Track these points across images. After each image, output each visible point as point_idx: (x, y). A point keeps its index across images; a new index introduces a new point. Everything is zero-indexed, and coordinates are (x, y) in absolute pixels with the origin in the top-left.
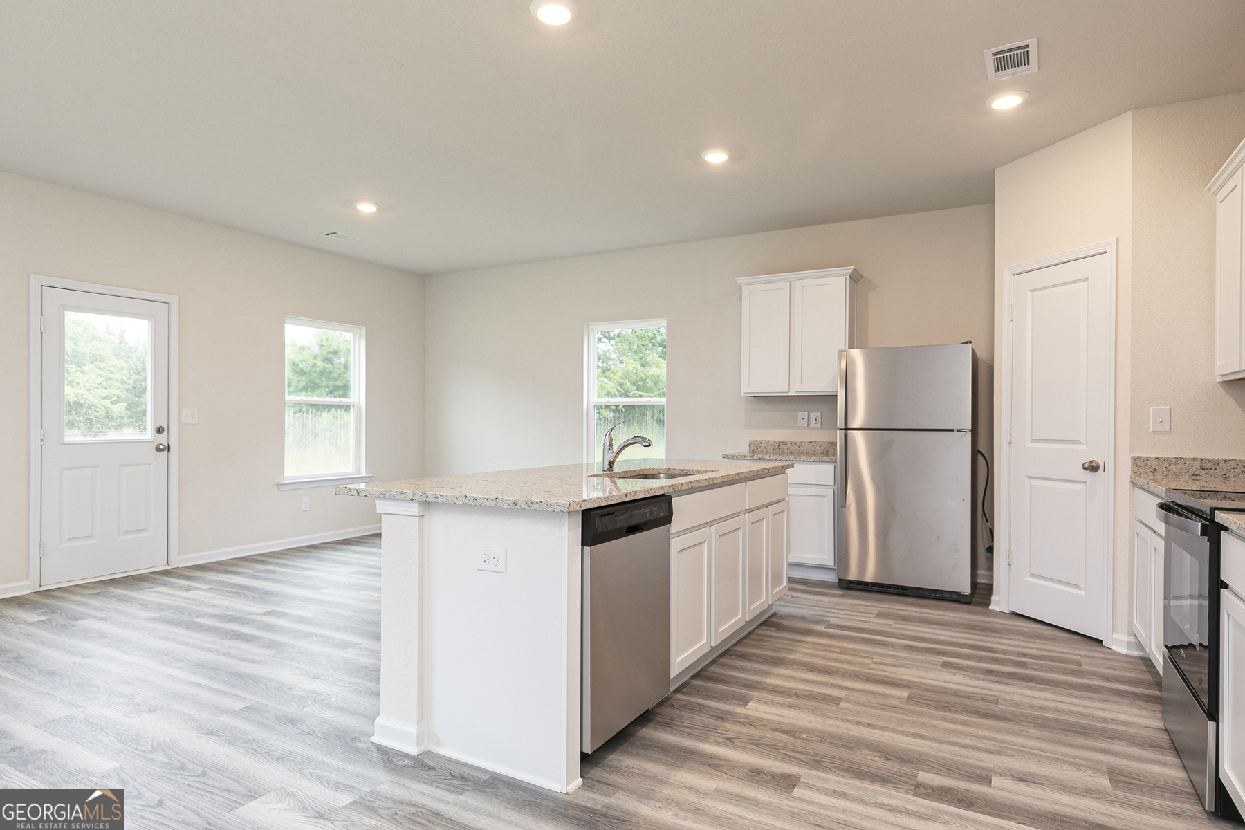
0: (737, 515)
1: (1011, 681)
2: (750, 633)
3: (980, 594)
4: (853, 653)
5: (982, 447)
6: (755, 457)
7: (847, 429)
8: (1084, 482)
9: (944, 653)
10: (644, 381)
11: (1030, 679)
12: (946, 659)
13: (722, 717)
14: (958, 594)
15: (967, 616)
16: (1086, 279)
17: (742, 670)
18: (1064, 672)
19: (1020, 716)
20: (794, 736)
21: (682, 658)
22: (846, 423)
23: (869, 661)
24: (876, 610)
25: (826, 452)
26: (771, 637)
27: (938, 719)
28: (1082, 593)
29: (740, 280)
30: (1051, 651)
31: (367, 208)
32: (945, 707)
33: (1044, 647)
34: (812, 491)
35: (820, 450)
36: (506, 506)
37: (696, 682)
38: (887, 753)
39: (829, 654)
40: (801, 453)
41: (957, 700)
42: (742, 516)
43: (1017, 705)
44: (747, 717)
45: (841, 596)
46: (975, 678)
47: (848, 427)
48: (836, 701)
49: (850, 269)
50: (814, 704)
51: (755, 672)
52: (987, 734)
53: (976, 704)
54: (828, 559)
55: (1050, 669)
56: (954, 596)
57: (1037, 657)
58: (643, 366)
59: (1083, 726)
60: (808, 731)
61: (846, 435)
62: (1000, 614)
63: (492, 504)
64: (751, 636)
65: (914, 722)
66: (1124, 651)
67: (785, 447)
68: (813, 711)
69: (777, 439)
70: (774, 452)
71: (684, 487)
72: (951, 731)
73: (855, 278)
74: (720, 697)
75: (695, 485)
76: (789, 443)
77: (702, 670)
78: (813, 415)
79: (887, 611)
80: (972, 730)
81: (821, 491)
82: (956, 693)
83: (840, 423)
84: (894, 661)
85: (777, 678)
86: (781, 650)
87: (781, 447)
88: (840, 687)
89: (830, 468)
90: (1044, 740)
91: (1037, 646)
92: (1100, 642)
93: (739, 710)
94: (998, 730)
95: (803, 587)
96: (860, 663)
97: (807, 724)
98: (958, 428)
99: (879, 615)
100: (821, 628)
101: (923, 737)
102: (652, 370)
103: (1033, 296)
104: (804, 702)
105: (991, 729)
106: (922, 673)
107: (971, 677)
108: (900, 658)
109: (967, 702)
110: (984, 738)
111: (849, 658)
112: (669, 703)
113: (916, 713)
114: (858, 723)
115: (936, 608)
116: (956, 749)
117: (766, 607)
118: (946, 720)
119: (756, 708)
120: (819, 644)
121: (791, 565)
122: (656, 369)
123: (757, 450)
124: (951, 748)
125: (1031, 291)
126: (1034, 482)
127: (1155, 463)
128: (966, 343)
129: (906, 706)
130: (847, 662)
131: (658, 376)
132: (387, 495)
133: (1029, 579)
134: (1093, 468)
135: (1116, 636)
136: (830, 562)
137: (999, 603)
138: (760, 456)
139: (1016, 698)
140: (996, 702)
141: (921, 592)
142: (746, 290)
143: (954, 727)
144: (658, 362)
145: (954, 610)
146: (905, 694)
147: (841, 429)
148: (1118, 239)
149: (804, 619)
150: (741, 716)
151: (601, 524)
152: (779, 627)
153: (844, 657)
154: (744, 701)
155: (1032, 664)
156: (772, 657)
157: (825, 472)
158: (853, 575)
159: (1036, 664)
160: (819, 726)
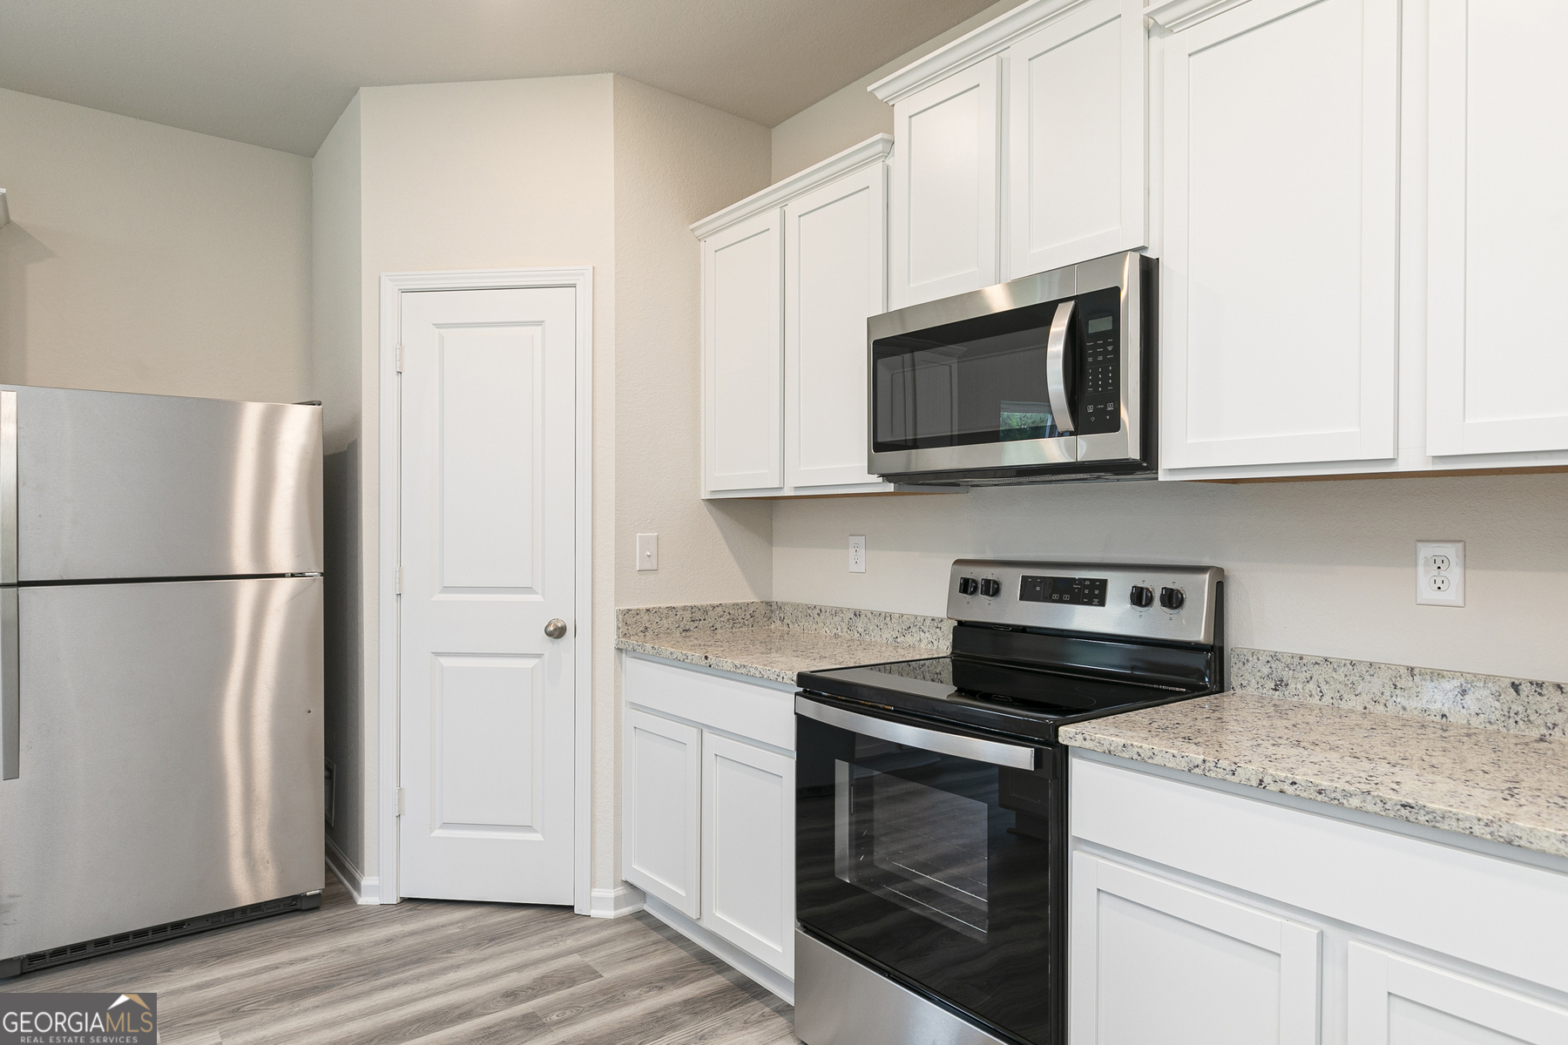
7: (20, 583)
8: (540, 656)
15: (342, 942)
16: (540, 323)
18: (596, 1002)
22: (18, 570)
28: (537, 837)
47: (26, 580)
56: (291, 904)
61: (18, 599)
62: (382, 913)
66: (610, 913)
91: (508, 962)
92: (571, 908)
125: (437, 326)
126: (445, 661)
127: (646, 617)
133: (438, 833)
134: (558, 633)
135: (596, 893)
137: (374, 888)
148: (594, 268)
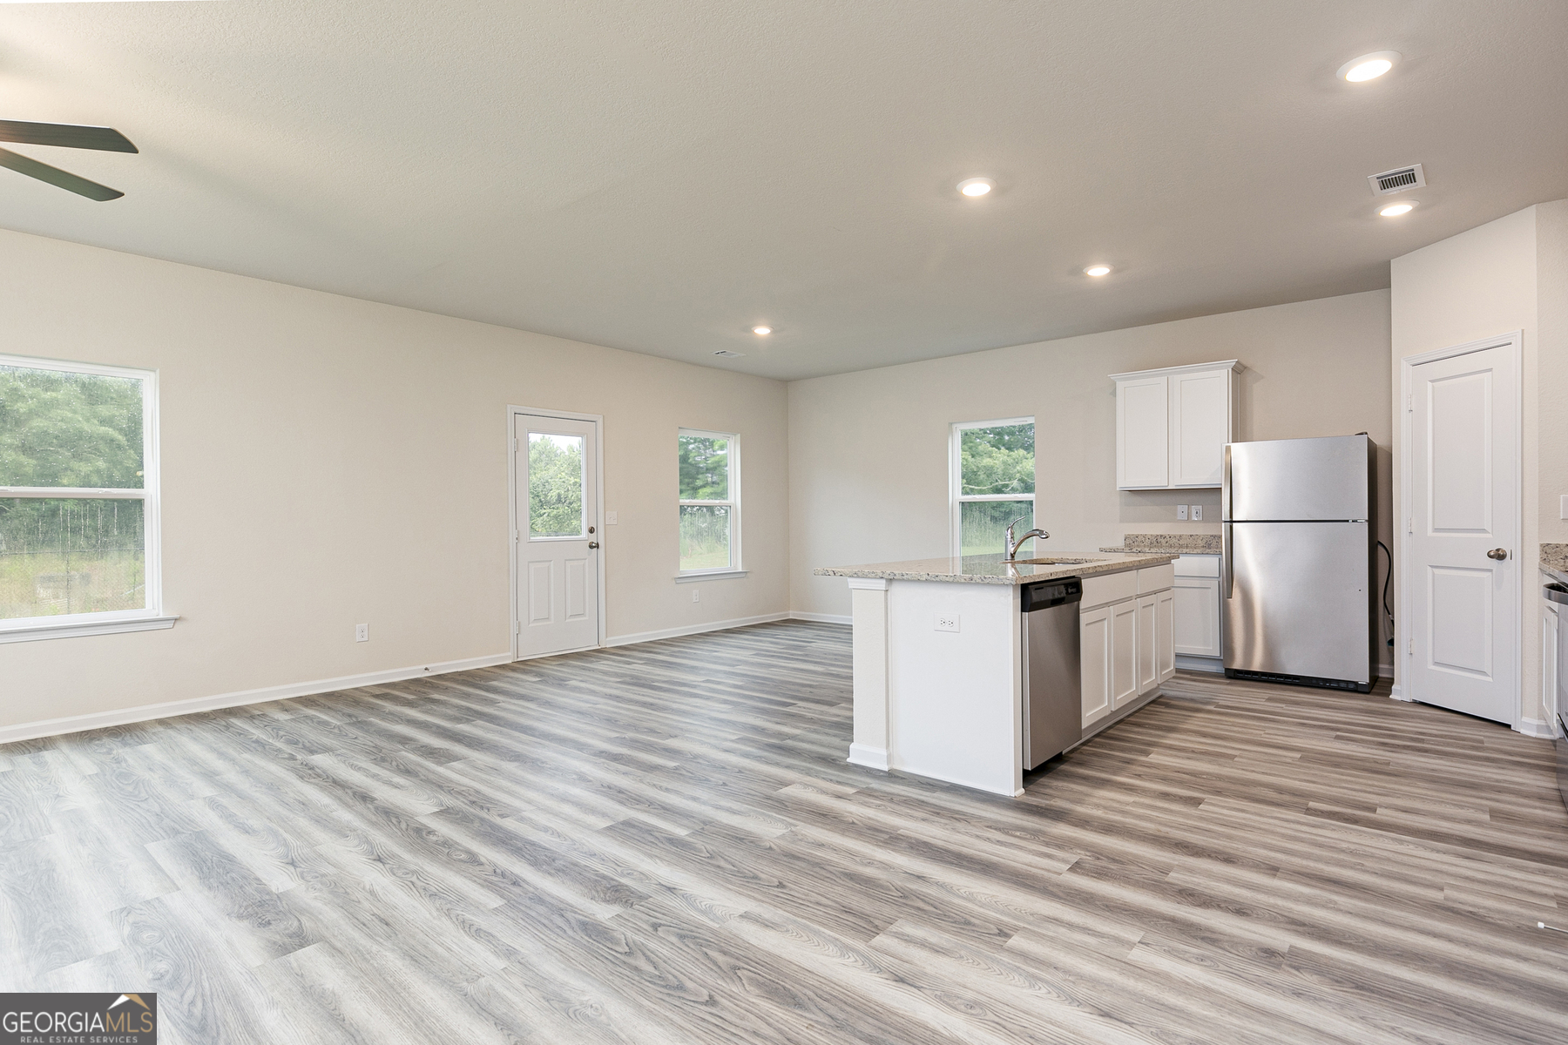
0: (1130, 599)
1: (1405, 751)
2: (1141, 709)
3: (1379, 684)
4: (1244, 726)
5: (1382, 538)
6: (1134, 550)
7: (1232, 522)
8: (1490, 571)
9: (1338, 730)
10: (975, 473)
11: (1426, 751)
12: (1338, 733)
13: (1129, 762)
14: (1356, 683)
15: (1365, 703)
16: (1490, 370)
17: (1138, 733)
18: (1463, 747)
19: (1412, 774)
20: (1195, 776)
21: (1091, 714)
22: (1231, 516)
23: (1262, 732)
24: (1267, 696)
25: (1209, 546)
26: (1161, 712)
27: (1332, 772)
28: (1488, 679)
29: (1113, 376)
30: (1451, 732)
31: (762, 331)
32: (1337, 765)
33: (1446, 729)
34: (1196, 583)
35: (1201, 543)
36: (963, 581)
37: (1097, 739)
38: (1280, 790)
39: (1221, 726)
40: (1181, 546)
41: (1348, 761)
42: (1134, 600)
43: (1409, 767)
44: (1151, 763)
45: (1228, 684)
46: (1368, 748)
47: (1234, 519)
48: (1232, 757)
49: (1233, 362)
50: (1211, 758)
51: (1151, 735)
52: (1376, 783)
53: (1367, 764)
54: (1214, 650)
55: (1448, 745)
56: (1351, 686)
57: (1436, 736)
58: (973, 456)
59: (1473, 784)
60: (1207, 774)
61: (1231, 527)
62: (1402, 703)
63: (951, 579)
64: (1142, 711)
65: (1305, 773)
66: (1533, 734)
67: (1163, 541)
68: (1210, 762)
69: (1155, 533)
70: (1151, 545)
71: (1091, 571)
72: (1340, 780)
73: (1239, 371)
74: (1123, 750)
75: (1098, 569)
76: (1168, 537)
77: (1101, 732)
78: (1194, 508)
79: (1278, 697)
80: (1361, 780)
81: (1206, 583)
82: (1348, 757)
83: (1225, 516)
84: (1286, 733)
85: (1172, 739)
86: (1172, 721)
87: (1159, 540)
88: (1233, 748)
89: (1215, 560)
90: (1432, 790)
91: (1439, 728)
92: (1509, 726)
93: (1143, 758)
94: (1387, 782)
95: (1188, 676)
96: (1252, 733)
97: (1207, 770)
98: (1354, 519)
99: (1269, 700)
100: (1211, 708)
101: (1314, 782)
102: (984, 461)
103: (1433, 386)
104: (1202, 756)
105: (1381, 780)
106: (1314, 742)
107: (1364, 747)
108: (1292, 731)
109: (1359, 763)
110: (1373, 786)
111: (1240, 729)
112: (1079, 751)
113: (1308, 768)
114: (1253, 771)
115: (1330, 696)
116: (1345, 791)
117: (1155, 686)
118: (1337, 773)
119: (1154, 758)
120: (1211, 719)
121: (1178, 656)
122: (988, 459)
123: (1132, 543)
124: (1341, 790)
125: (1432, 381)
126: (1437, 571)
127: (1565, 550)
128: (1362, 434)
129: (1298, 763)
130: (1239, 732)
131: (992, 467)
132: (860, 574)
133: (1432, 668)
134: (1499, 556)
135: (1522, 719)
136: (1216, 653)
137: (1400, 692)
138: (1139, 549)
139: (1408, 762)
140: (1388, 764)
141: (1314, 681)
142: (1120, 386)
143: (1344, 778)
144: (992, 452)
145: (1351, 698)
146: (1298, 755)
147: (1225, 522)
148: (1523, 331)
149: (1192, 700)
150: (1143, 762)
151: (1036, 596)
152: (1168, 705)
153: (1236, 729)
154: (1147, 753)
155: (1428, 740)
156: (1165, 726)
157: (1210, 565)
158: (1238, 664)
159: (1433, 741)
160: (1216, 772)
